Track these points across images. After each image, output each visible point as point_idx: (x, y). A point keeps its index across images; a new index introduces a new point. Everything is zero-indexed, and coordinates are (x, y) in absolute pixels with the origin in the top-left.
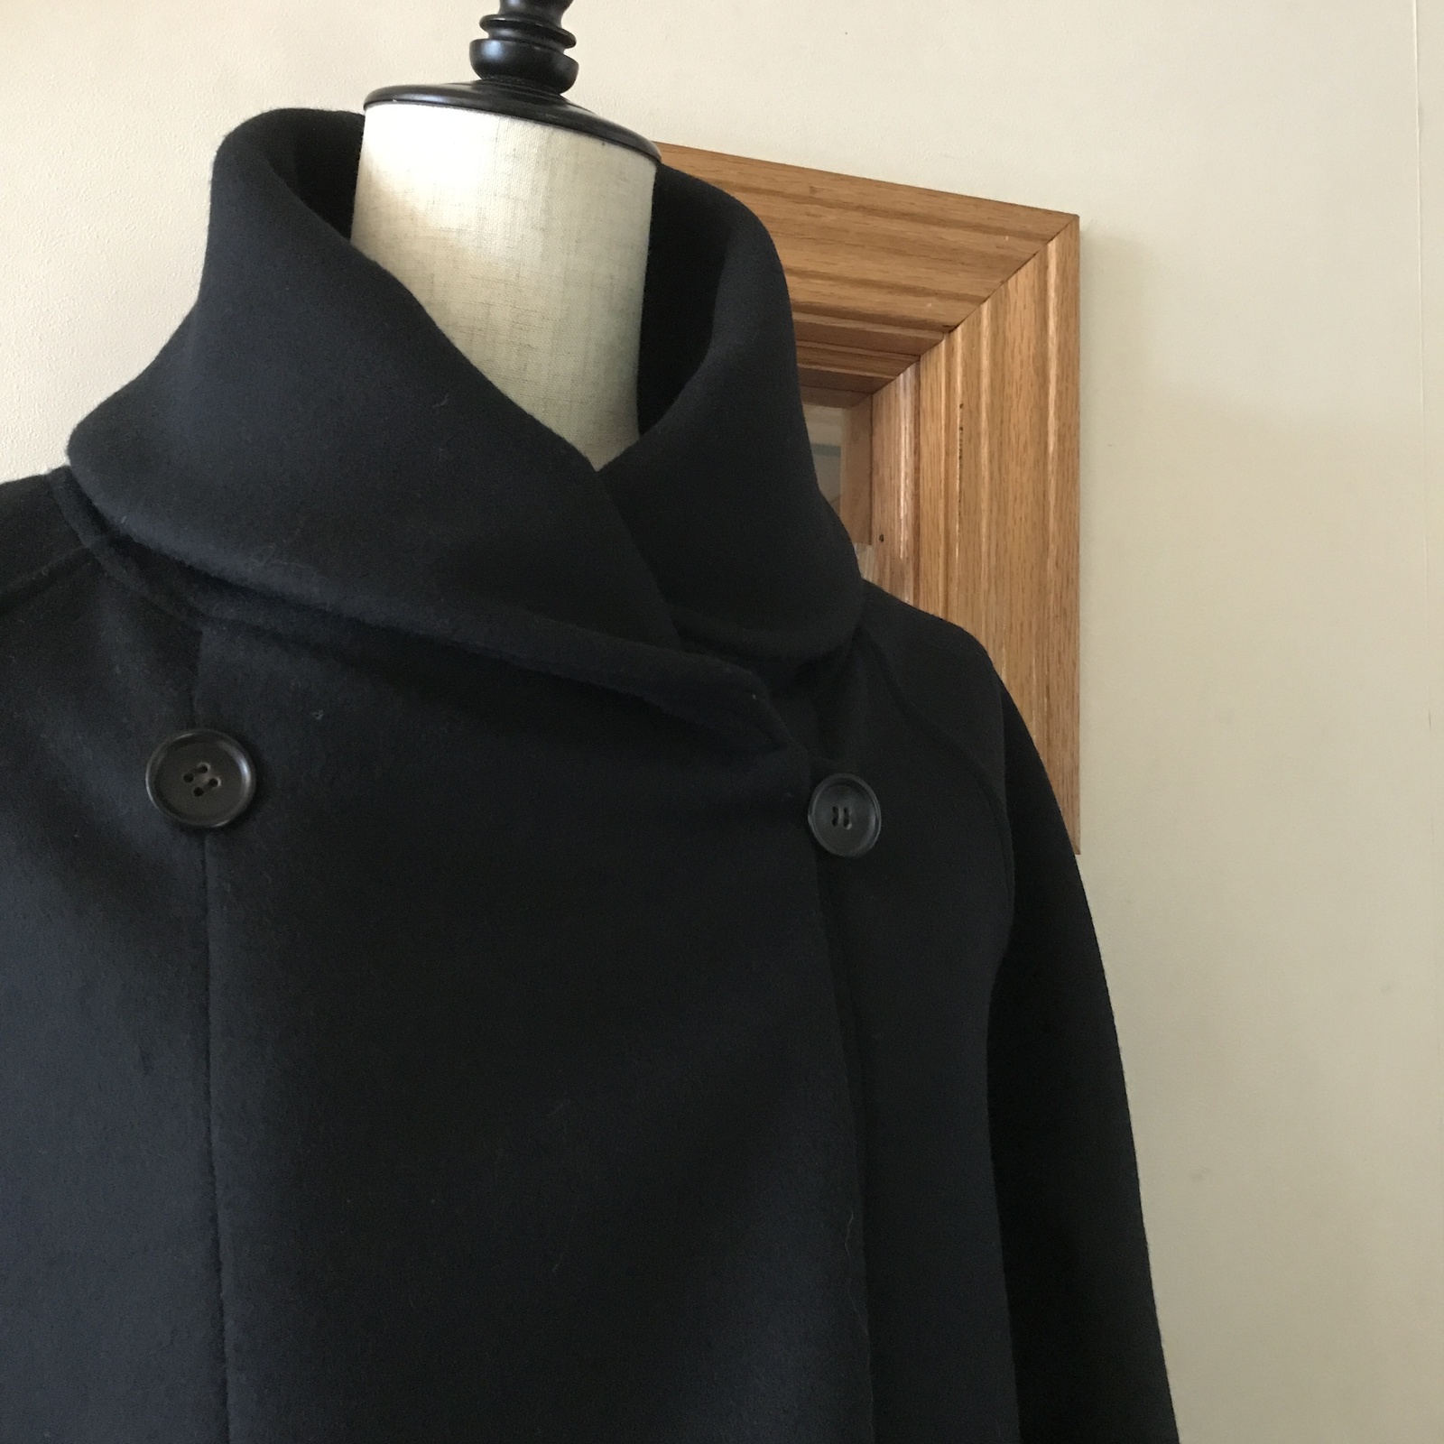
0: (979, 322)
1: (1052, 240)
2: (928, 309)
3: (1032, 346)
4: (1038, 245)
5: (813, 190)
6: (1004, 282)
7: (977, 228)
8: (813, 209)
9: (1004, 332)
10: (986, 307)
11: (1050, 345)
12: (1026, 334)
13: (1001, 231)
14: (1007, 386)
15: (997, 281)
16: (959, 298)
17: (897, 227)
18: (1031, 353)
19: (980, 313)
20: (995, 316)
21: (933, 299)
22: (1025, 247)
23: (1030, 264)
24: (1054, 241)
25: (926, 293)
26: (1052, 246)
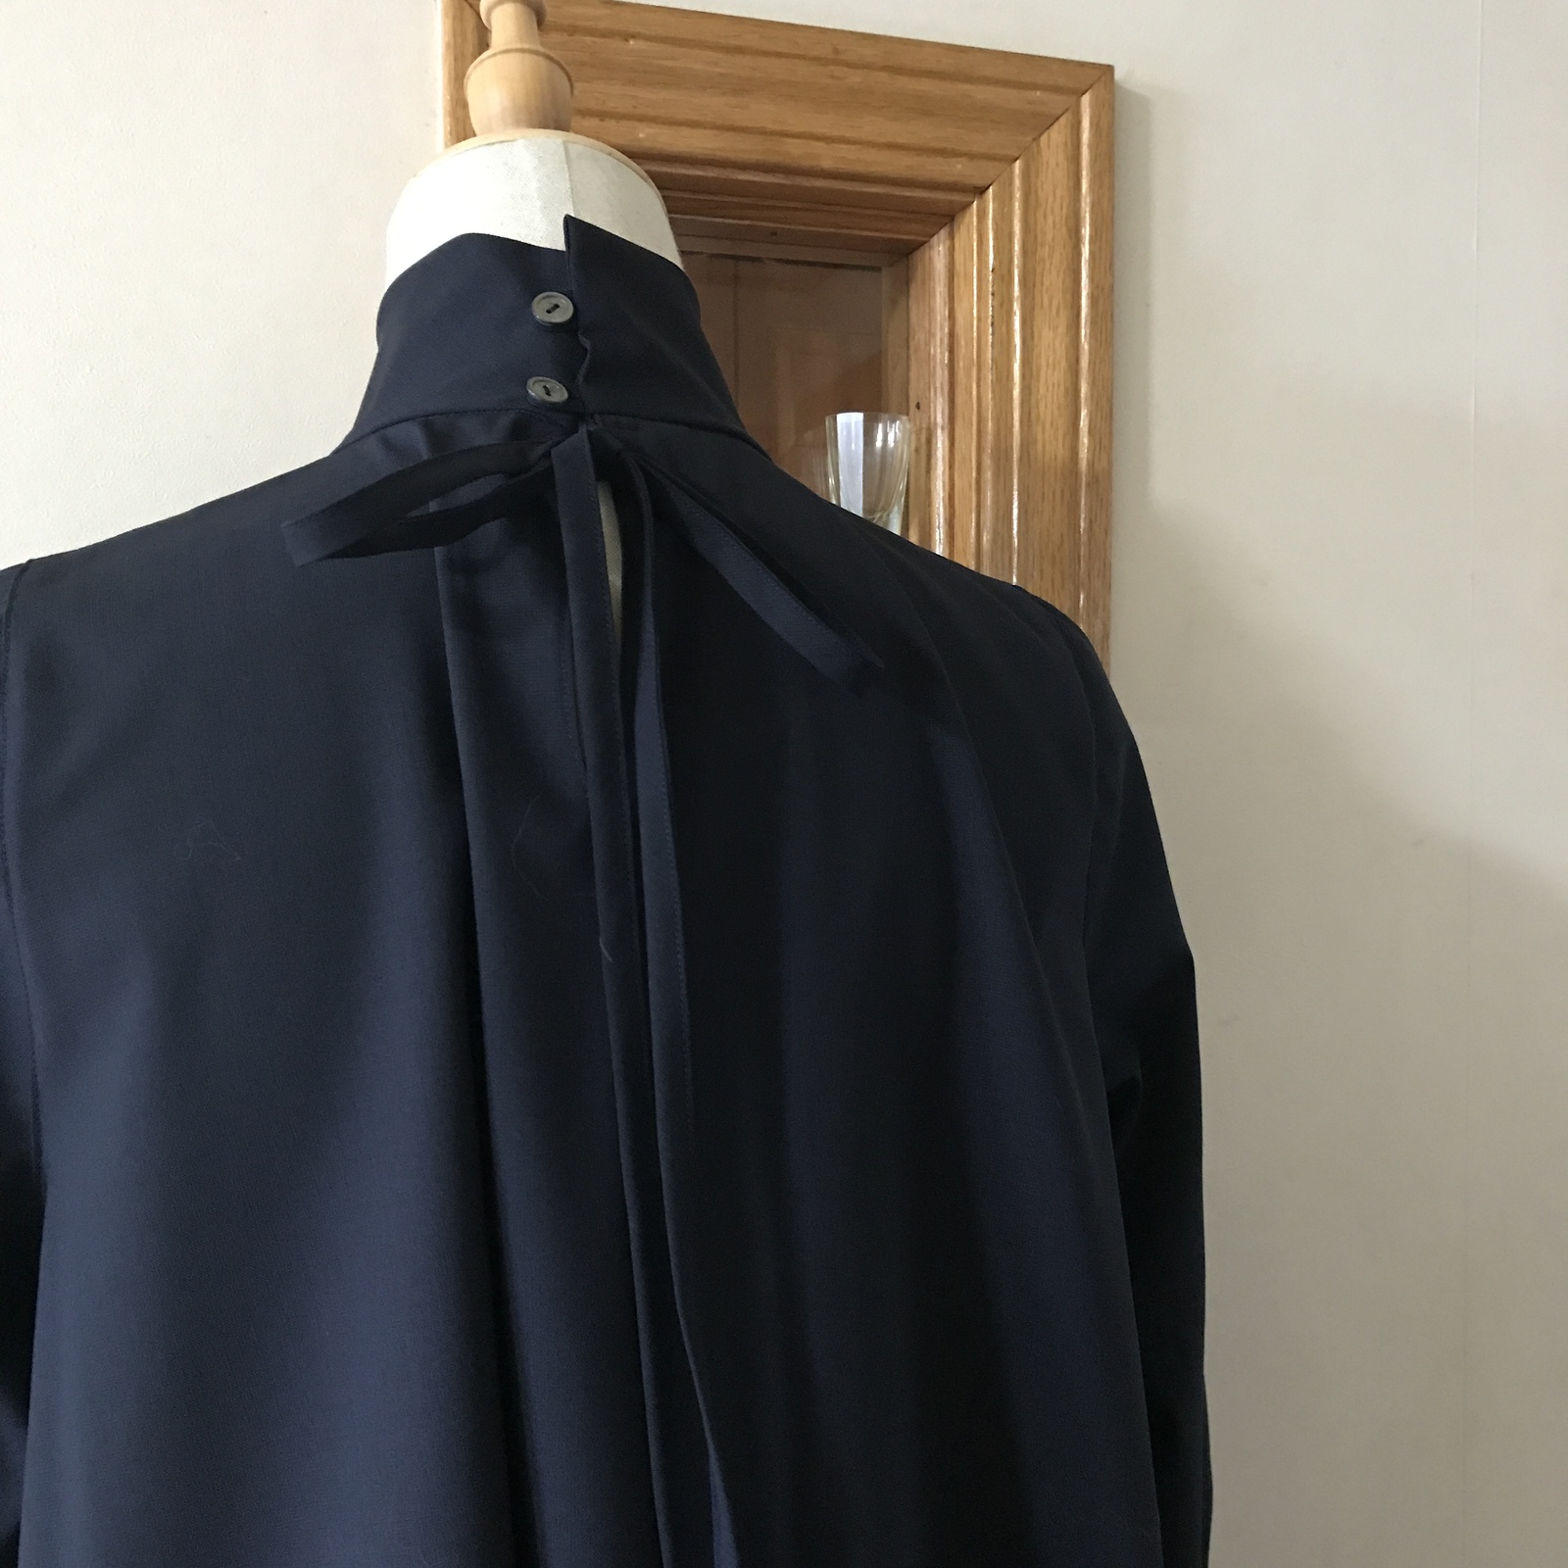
0: (1011, 182)
1: (1085, 91)
2: (959, 170)
3: (1065, 205)
4: (1070, 100)
6: (1036, 139)
7: (1007, 83)
8: (838, 71)
9: (1036, 192)
10: (1017, 166)
11: (1083, 205)
12: (1059, 193)
14: (1039, 248)
15: (1030, 138)
16: (989, 157)
18: (1064, 215)
19: (1012, 172)
20: (1026, 176)
21: (964, 160)
22: (1057, 102)
23: (1062, 120)
24: (1087, 94)
25: (955, 154)
26: (1086, 100)
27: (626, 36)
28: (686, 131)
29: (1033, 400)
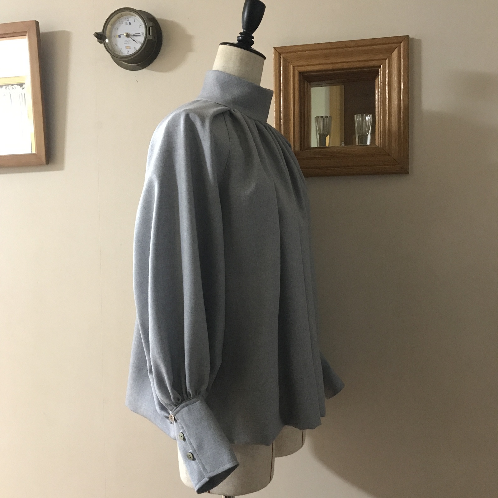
0: (386, 63)
1: (402, 42)
2: (374, 63)
4: (399, 44)
7: (384, 44)
8: (346, 49)
9: (391, 65)
11: (401, 66)
12: (396, 64)
13: (389, 44)
15: (389, 54)
16: (380, 60)
18: (397, 68)
19: (386, 62)
20: (389, 62)
21: (375, 61)
22: (396, 45)
23: (396, 49)
24: (402, 43)
25: (373, 60)
26: (402, 44)
27: (305, 51)
28: (317, 66)
29: (391, 107)
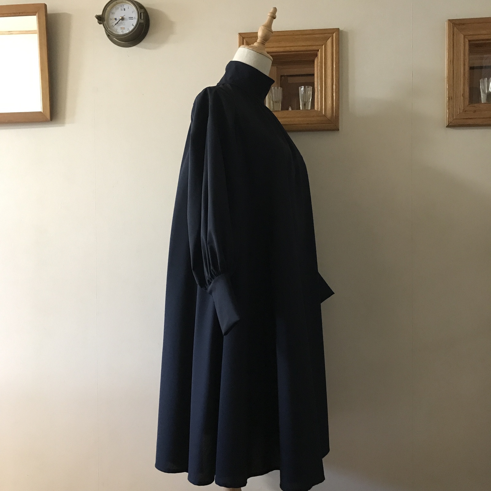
0: (322, 48)
1: (334, 33)
2: (314, 48)
4: (332, 34)
5: (293, 33)
6: (326, 41)
7: (321, 34)
8: (294, 36)
9: (326, 50)
10: (323, 46)
11: (334, 50)
13: (325, 33)
15: (325, 41)
17: (307, 36)
20: (325, 47)
21: (315, 46)
22: (330, 35)
23: (330, 38)
